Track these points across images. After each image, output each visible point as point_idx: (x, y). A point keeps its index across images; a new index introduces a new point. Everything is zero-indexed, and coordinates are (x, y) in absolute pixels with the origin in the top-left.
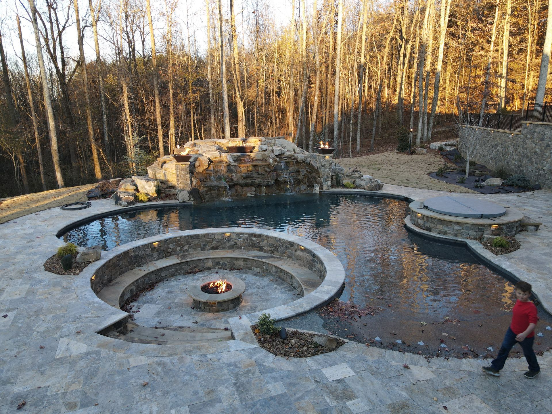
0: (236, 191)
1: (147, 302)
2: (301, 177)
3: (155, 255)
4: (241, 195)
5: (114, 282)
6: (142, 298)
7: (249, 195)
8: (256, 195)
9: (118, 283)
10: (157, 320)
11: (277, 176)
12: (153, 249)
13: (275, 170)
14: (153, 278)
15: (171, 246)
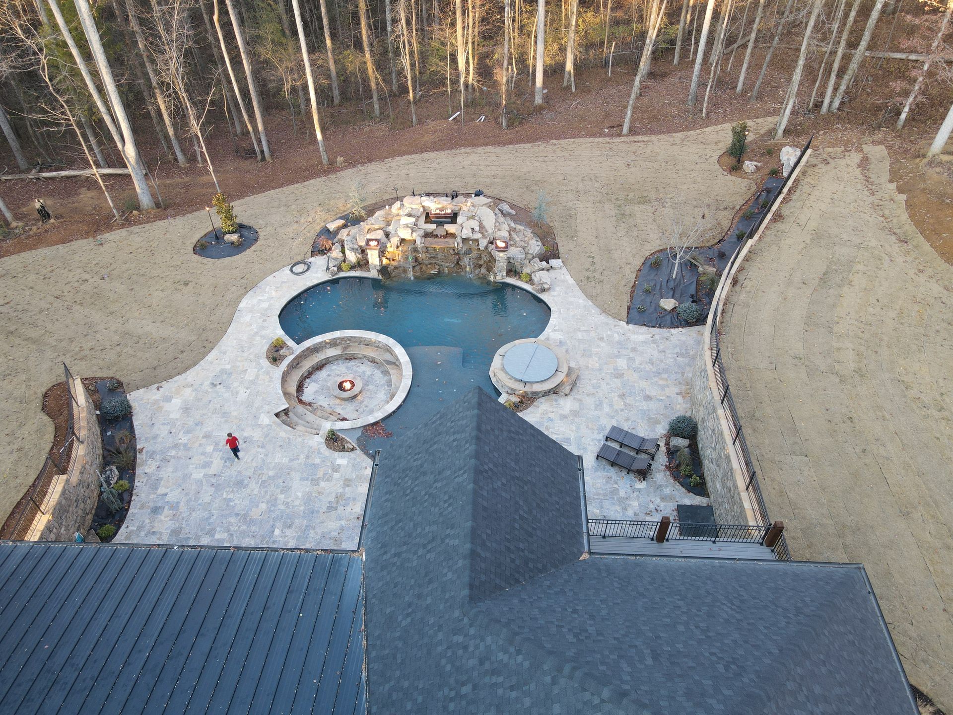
0: (421, 268)
1: (314, 381)
2: (481, 262)
3: (328, 346)
4: (425, 272)
5: (300, 365)
6: (313, 377)
7: (432, 272)
8: (439, 272)
9: (301, 366)
10: (313, 396)
11: (459, 259)
12: (326, 343)
13: (458, 254)
14: (324, 362)
15: (338, 341)
